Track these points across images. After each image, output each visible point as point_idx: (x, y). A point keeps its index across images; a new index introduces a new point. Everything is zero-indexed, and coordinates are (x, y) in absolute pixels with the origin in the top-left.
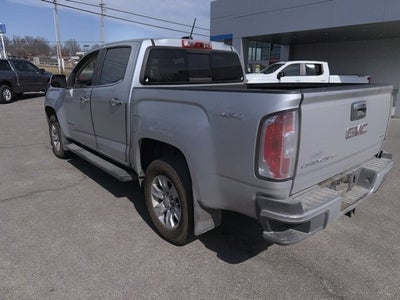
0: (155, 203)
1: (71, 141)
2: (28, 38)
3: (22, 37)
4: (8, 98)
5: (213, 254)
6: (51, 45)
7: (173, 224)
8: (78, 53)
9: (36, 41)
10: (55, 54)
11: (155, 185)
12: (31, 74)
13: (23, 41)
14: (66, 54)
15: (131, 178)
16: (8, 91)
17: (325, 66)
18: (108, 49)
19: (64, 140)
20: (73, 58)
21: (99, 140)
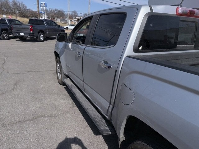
1: (67, 77)
2: (56, 10)
3: (54, 9)
4: (42, 39)
6: (65, 13)
8: (77, 17)
9: (59, 11)
10: (66, 17)
12: (54, 27)
13: (54, 11)
14: (71, 17)
16: (42, 36)
18: (101, 15)
19: (63, 75)
20: (74, 19)
21: (86, 86)
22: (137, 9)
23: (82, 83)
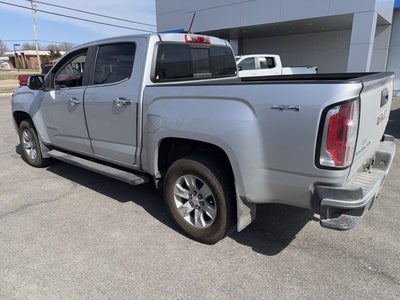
0: (178, 204)
1: (51, 147)
5: (249, 249)
7: (204, 224)
8: (7, 53)
11: (178, 185)
15: (142, 181)
17: (277, 59)
18: (100, 46)
21: (95, 144)
22: (146, 38)
23: (88, 142)
